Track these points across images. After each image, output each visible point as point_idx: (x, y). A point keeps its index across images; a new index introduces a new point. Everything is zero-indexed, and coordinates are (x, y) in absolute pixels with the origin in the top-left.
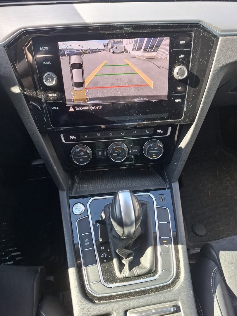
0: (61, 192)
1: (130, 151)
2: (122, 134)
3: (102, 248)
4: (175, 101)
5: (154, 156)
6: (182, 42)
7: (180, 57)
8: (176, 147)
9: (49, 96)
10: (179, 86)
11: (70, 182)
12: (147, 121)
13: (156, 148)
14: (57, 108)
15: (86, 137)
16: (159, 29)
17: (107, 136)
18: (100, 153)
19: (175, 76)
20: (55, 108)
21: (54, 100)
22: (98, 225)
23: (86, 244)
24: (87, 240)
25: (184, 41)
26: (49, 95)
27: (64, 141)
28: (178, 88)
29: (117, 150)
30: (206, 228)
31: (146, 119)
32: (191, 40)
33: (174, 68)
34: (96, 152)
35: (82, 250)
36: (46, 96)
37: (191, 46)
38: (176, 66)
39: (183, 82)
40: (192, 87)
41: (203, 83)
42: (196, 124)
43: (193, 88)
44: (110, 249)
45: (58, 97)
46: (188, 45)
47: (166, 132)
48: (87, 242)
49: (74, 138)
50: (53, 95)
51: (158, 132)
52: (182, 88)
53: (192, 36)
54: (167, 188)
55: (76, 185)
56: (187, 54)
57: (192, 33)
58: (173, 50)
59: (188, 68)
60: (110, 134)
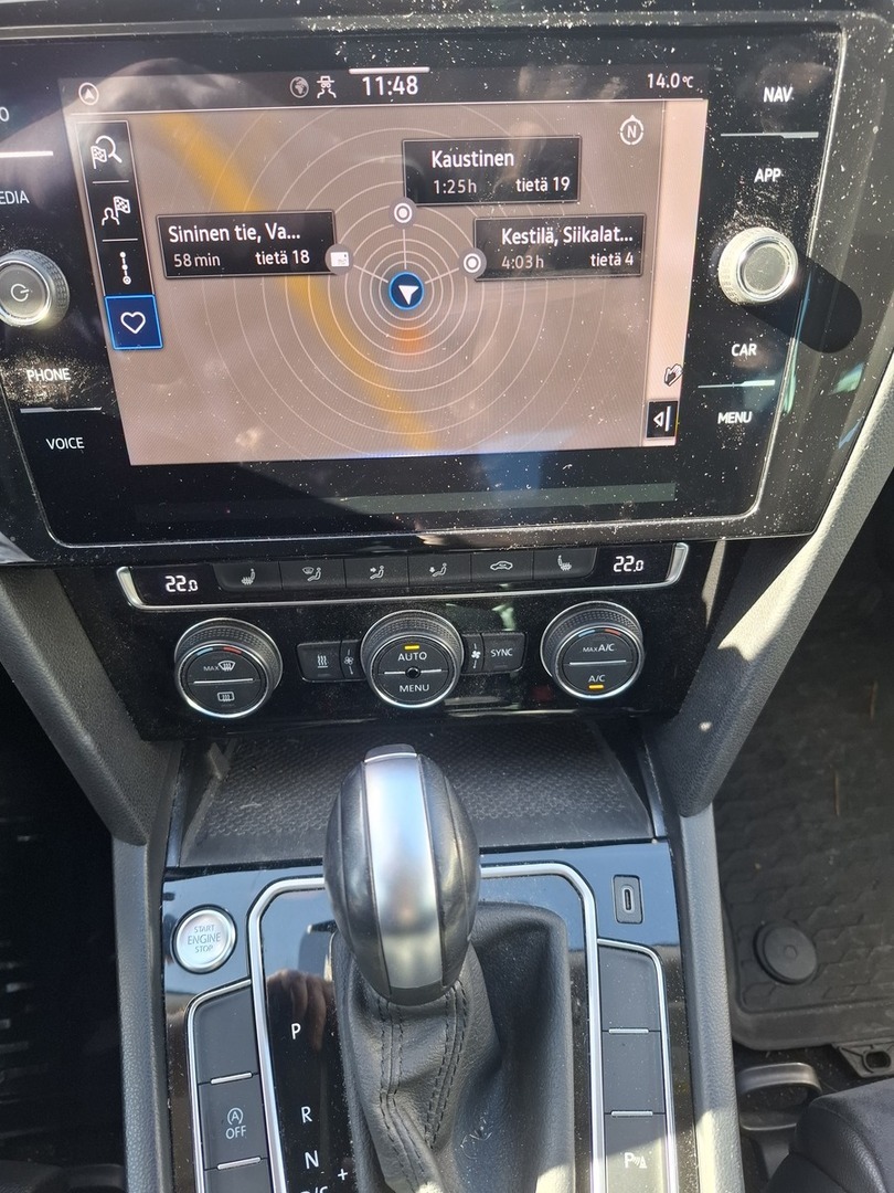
0: (120, 849)
1: (476, 655)
2: (432, 570)
3: (312, 1160)
4: (721, 418)
5: (593, 683)
6: (778, 95)
7: (760, 176)
8: (708, 640)
9: (29, 377)
10: (744, 340)
11: (176, 788)
12: (560, 521)
13: (609, 647)
14: (74, 443)
15: (247, 581)
16: (649, 9)
17: (354, 582)
18: (322, 661)
19: (724, 287)
20: (66, 443)
21: (59, 401)
22: (294, 1032)
23: (230, 1133)
24: (235, 1114)
25: (785, 83)
26: (31, 374)
27: (135, 600)
28: (738, 350)
29: (404, 652)
30: (815, 945)
31: (556, 508)
32: (831, 78)
33: (725, 236)
34: (303, 655)
35: (210, 1169)
36: (10, 377)
37: (826, 117)
38: (732, 228)
39: (772, 319)
40: (815, 346)
41: (878, 327)
42: (826, 544)
43: (825, 351)
44: (349, 1169)
45: (76, 386)
46: (809, 110)
47: (659, 567)
48: (235, 1123)
49: (186, 586)
50: (49, 376)
51: (622, 567)
52: (758, 349)
53: (836, 56)
54: (655, 838)
55: (208, 799)
56: (801, 162)
57: (835, 42)
58: (720, 140)
59: (799, 243)
60: (373, 570)
